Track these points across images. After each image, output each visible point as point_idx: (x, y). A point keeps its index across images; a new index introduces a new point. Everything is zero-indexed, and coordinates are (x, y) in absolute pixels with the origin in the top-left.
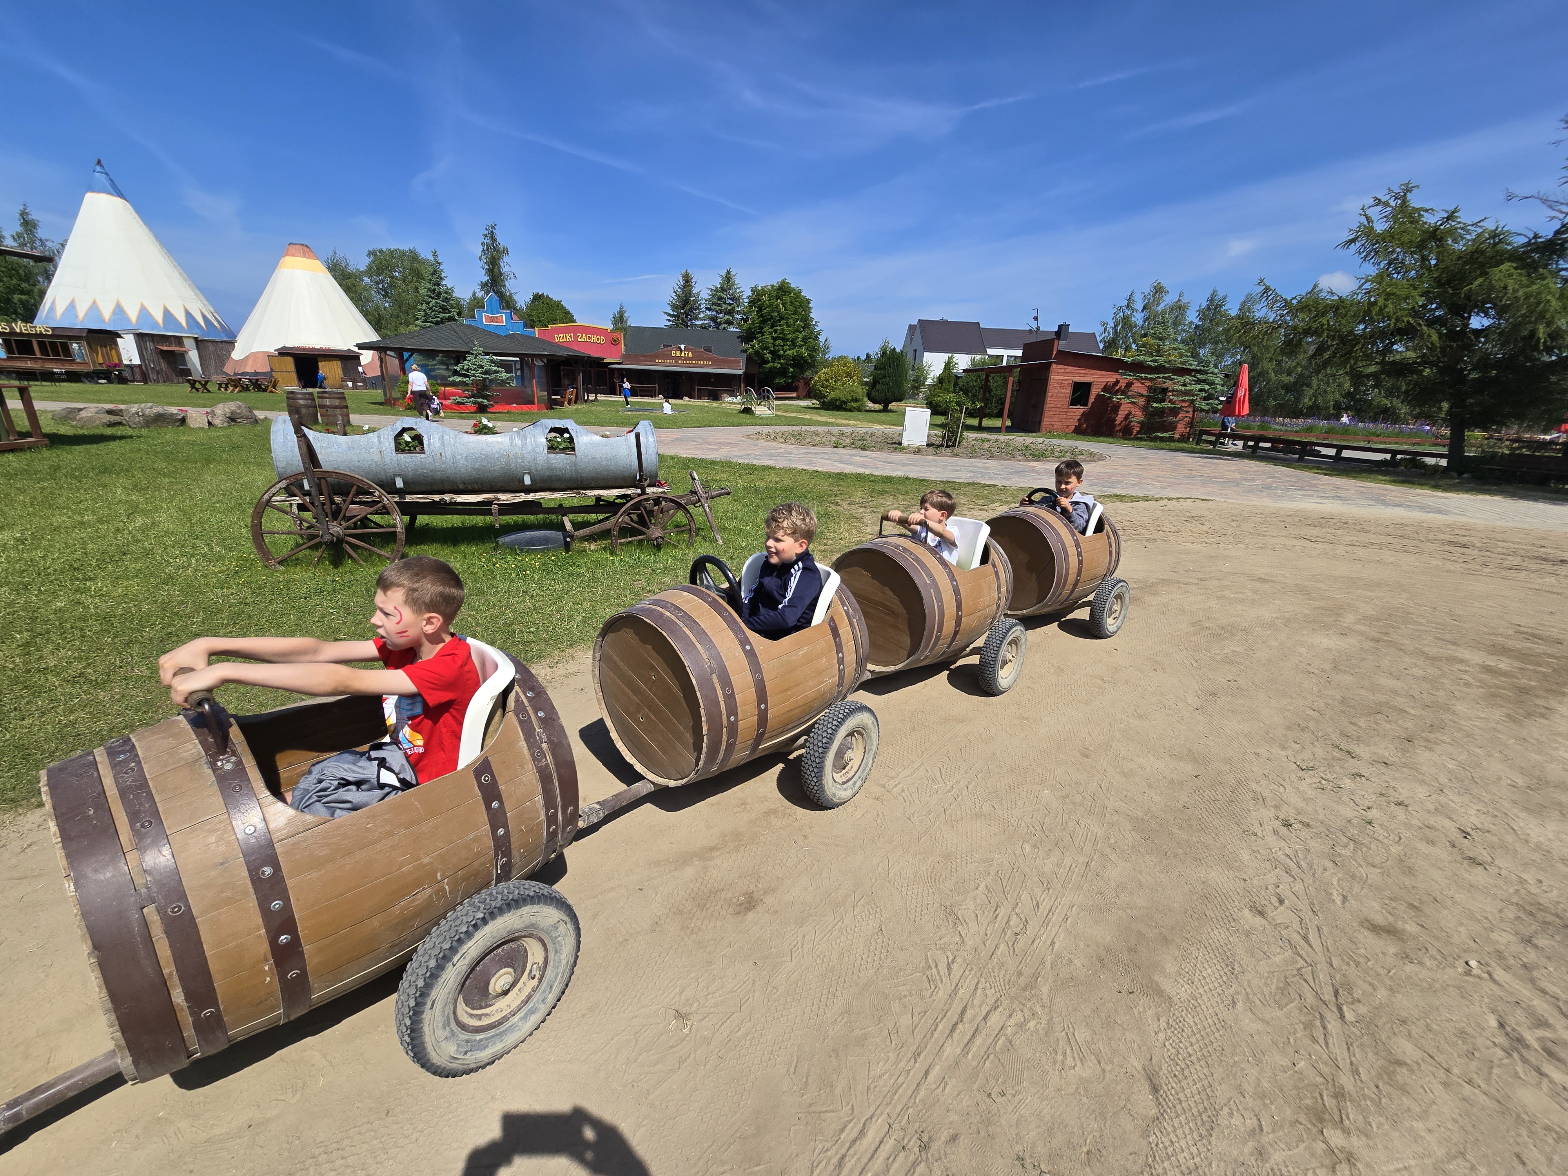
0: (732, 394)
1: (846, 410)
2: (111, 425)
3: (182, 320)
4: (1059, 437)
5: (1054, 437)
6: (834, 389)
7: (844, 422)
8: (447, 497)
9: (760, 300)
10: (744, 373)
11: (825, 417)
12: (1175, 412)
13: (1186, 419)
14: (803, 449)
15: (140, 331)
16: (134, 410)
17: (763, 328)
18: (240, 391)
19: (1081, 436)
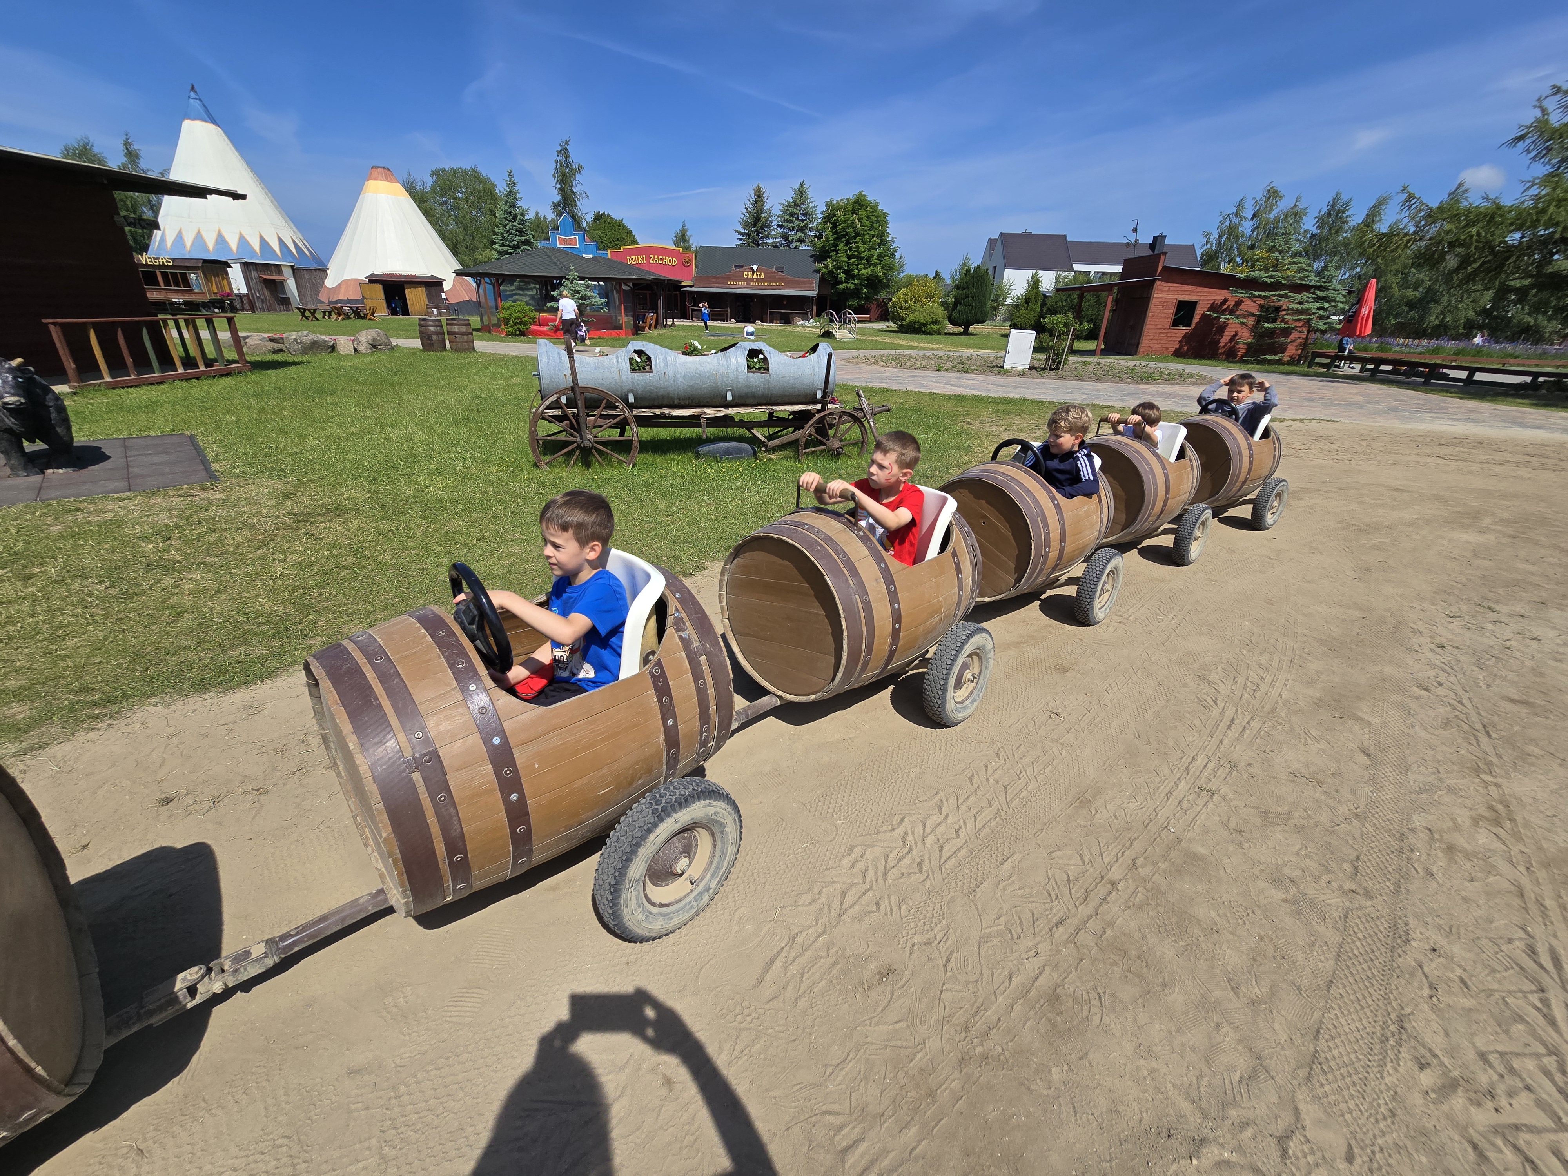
0: (805, 317)
1: (925, 333)
2: (275, 352)
3: (277, 248)
4: (1158, 360)
5: (1151, 360)
6: (913, 311)
7: (926, 345)
8: (666, 411)
9: (835, 215)
10: (818, 295)
11: (906, 340)
12: (1286, 332)
13: (1299, 341)
14: (907, 373)
15: (246, 260)
16: (293, 337)
17: (837, 246)
18: (344, 319)
19: (1182, 359)
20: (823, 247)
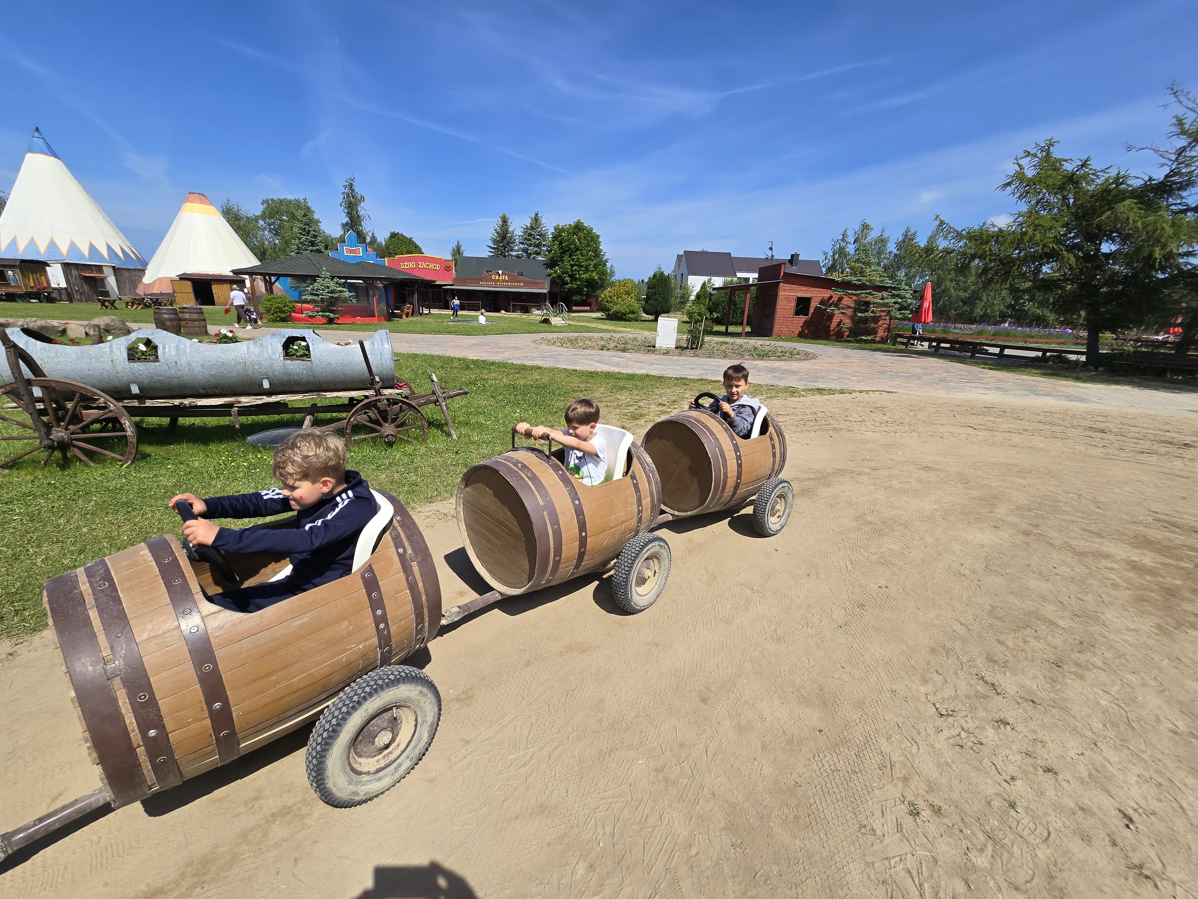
0: (538, 308)
1: (625, 320)
3: (104, 252)
4: (786, 340)
5: (782, 340)
6: (616, 304)
7: (621, 329)
9: (561, 236)
10: (548, 292)
11: (609, 325)
12: (876, 320)
13: (884, 326)
14: (574, 351)
15: (66, 261)
17: (563, 257)
18: (142, 308)
19: (803, 340)
20: (553, 257)
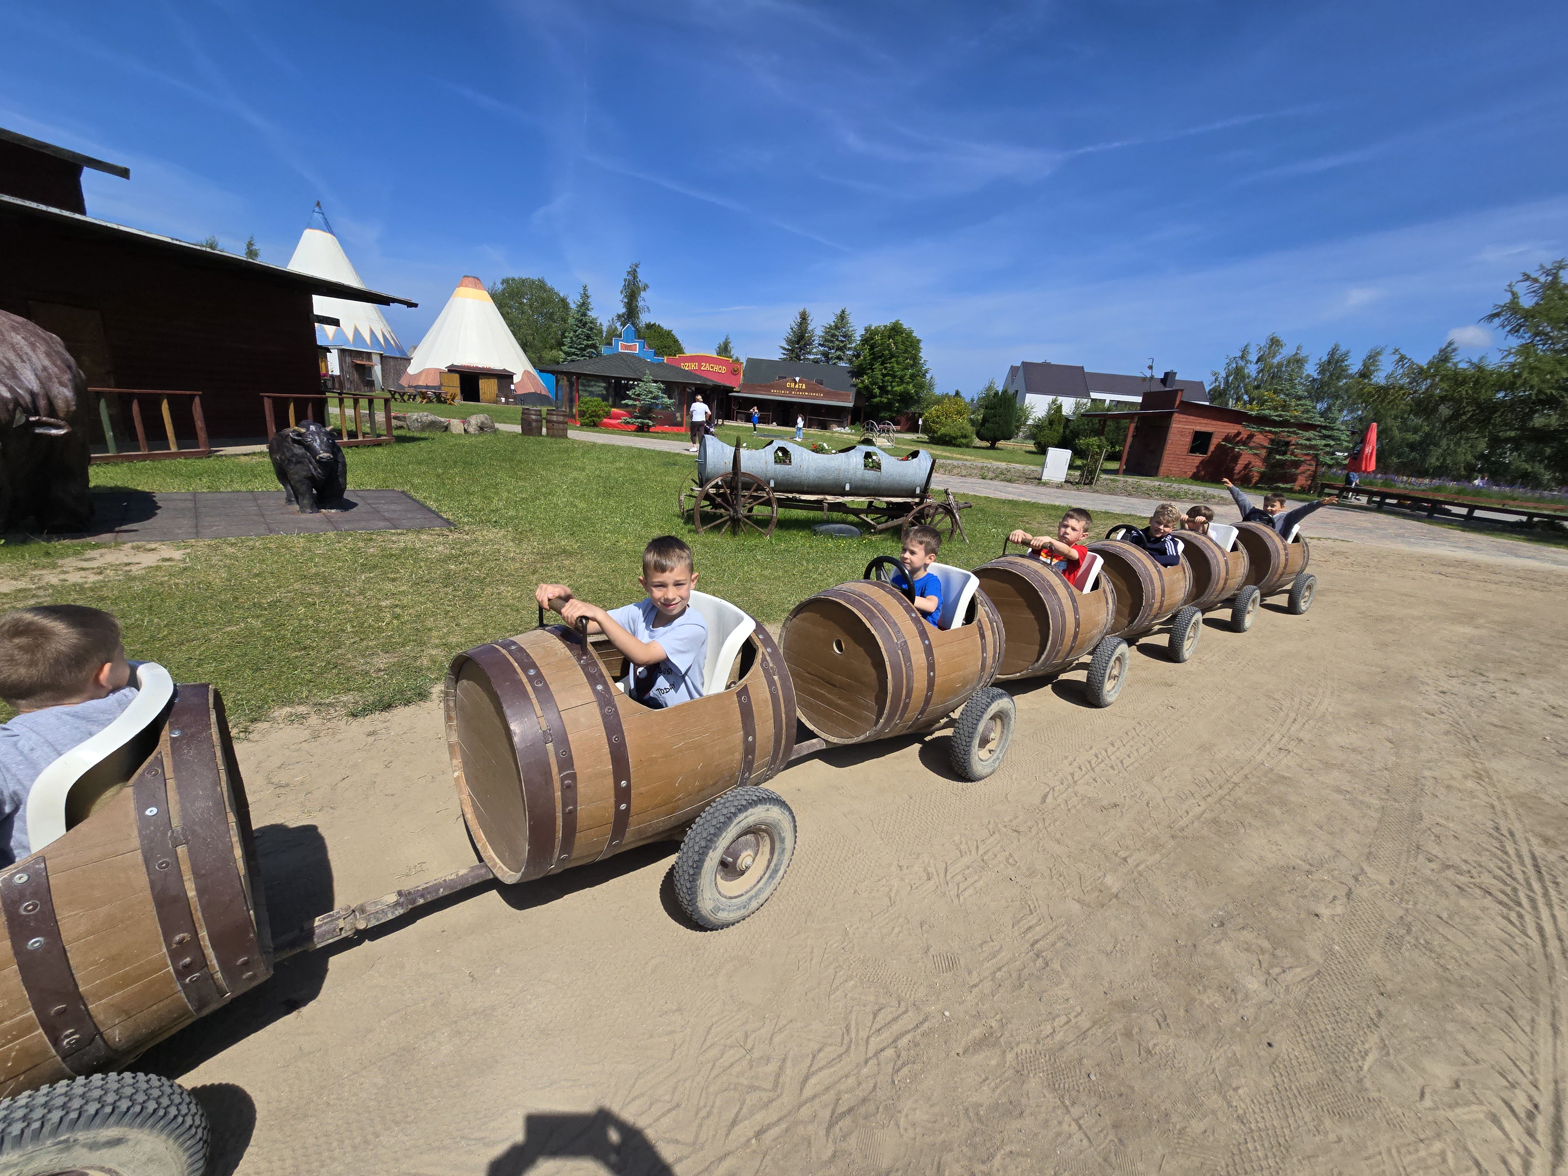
1: (955, 445)
2: (398, 428)
3: (367, 337)
4: (1177, 481)
5: (1171, 480)
6: (944, 425)
7: (959, 456)
8: (797, 496)
10: (853, 406)
12: (1297, 464)
13: (1309, 472)
14: (956, 479)
15: (342, 347)
16: (415, 417)
17: (873, 365)
18: (427, 402)
19: (1199, 482)
20: (861, 365)
